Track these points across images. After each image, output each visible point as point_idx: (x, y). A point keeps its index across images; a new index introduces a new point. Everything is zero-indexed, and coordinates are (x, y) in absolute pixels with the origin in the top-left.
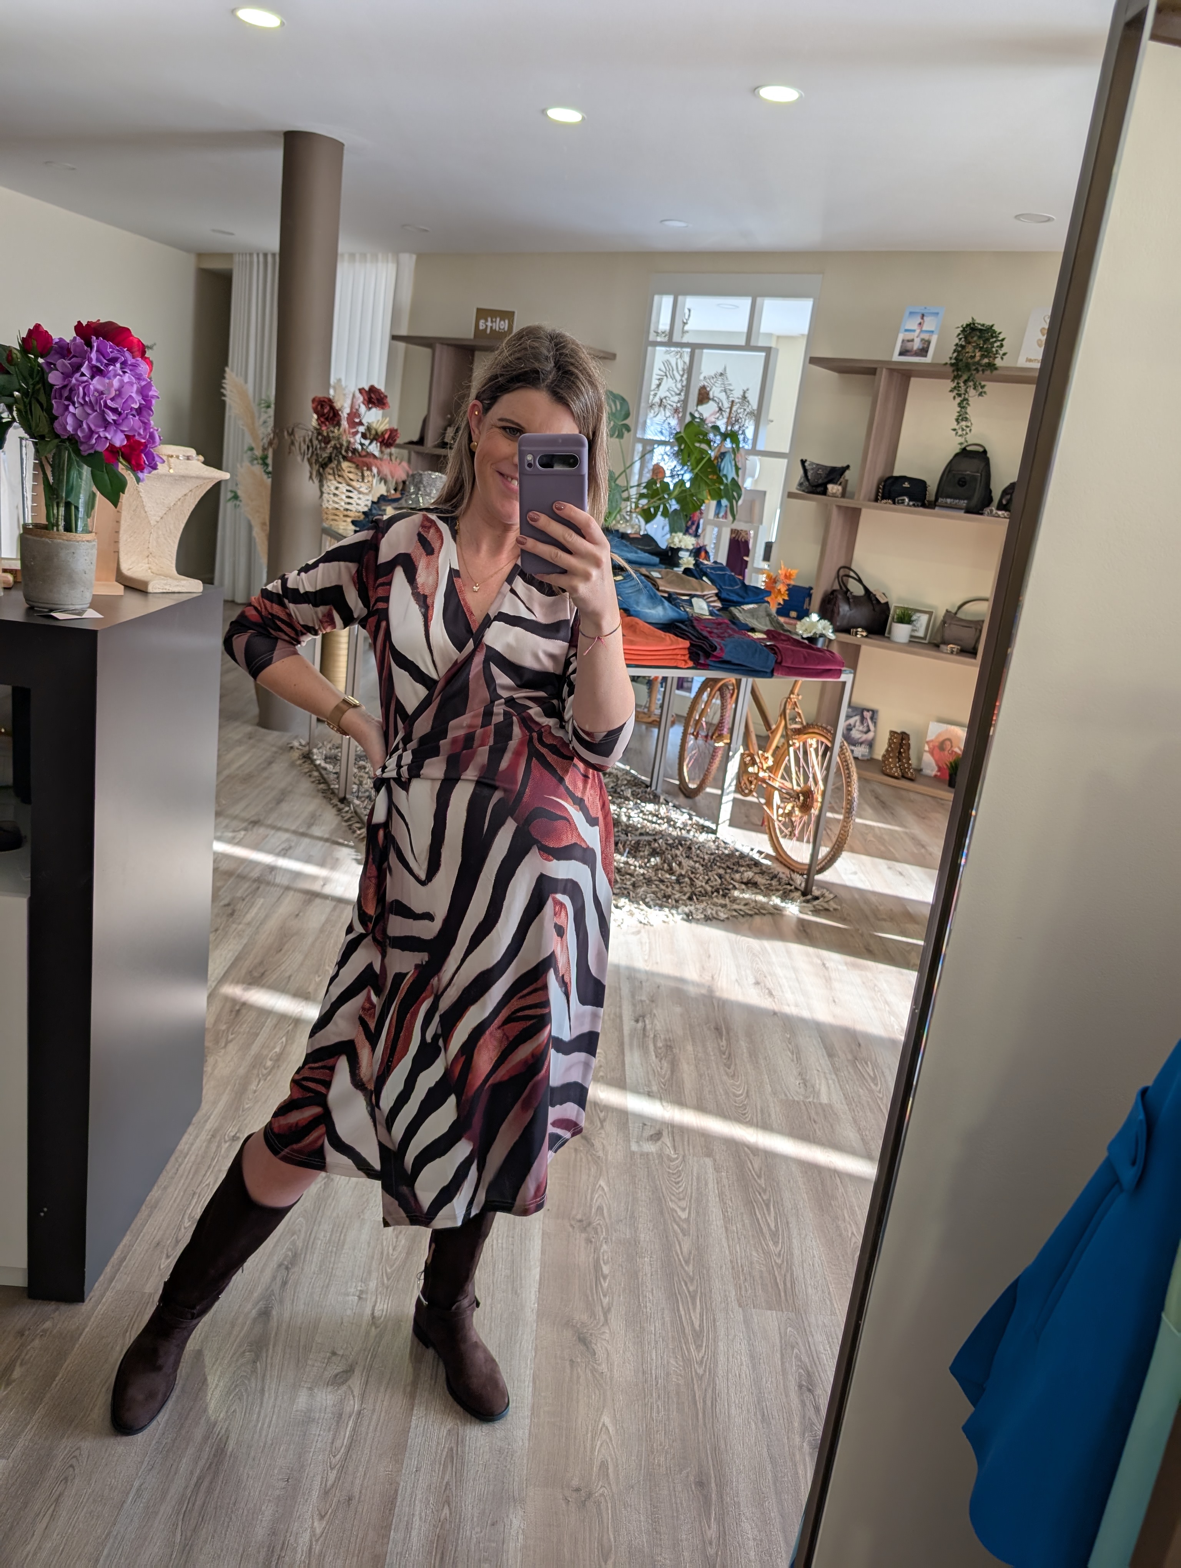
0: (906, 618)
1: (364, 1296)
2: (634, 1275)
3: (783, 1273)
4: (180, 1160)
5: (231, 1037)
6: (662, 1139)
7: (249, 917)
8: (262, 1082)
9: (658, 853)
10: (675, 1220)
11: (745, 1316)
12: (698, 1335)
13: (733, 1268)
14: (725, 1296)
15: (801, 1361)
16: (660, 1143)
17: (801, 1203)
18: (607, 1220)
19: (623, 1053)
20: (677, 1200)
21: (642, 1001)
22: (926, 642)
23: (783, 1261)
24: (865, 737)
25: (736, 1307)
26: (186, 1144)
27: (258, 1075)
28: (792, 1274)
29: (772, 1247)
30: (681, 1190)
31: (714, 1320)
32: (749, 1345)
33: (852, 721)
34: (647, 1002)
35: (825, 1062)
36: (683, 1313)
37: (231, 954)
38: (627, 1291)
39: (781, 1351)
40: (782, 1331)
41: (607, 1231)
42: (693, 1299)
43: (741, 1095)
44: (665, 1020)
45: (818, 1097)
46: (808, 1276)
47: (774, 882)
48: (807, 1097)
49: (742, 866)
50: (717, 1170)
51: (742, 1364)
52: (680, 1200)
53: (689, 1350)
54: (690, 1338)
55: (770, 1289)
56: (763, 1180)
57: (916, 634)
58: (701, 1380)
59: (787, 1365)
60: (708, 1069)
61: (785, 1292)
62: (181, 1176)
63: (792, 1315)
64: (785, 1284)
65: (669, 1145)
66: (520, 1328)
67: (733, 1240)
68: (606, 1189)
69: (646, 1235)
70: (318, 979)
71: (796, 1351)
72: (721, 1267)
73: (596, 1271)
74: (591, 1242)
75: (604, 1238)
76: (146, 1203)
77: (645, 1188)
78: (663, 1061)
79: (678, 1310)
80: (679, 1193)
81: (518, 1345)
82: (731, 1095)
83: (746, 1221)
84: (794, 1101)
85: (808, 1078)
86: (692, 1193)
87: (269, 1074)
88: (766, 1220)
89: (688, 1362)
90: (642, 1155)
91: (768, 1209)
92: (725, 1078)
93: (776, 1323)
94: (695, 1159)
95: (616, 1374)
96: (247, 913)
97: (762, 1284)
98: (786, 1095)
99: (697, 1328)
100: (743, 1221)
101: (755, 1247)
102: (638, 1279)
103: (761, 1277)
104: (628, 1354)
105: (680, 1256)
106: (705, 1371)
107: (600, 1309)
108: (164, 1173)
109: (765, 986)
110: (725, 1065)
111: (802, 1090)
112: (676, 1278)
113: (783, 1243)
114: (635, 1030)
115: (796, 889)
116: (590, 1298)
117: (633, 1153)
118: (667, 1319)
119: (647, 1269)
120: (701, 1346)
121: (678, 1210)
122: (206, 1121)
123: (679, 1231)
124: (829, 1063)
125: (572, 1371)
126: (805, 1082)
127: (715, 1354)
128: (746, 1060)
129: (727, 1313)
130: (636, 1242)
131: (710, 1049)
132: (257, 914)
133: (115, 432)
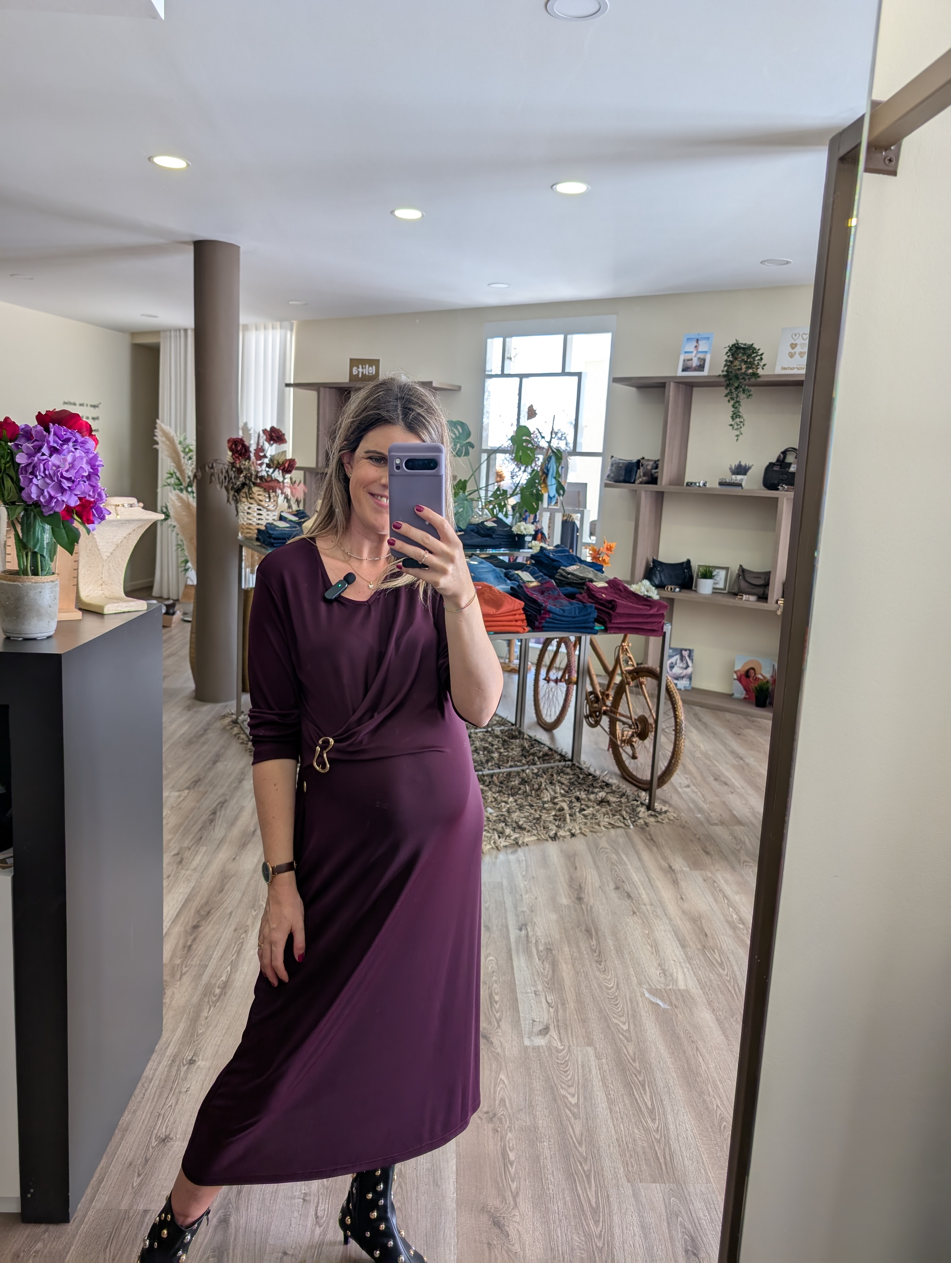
0: (708, 575)
1: (308, 1198)
2: (536, 1159)
3: (662, 1147)
4: (146, 1085)
5: (185, 970)
6: (550, 1033)
7: (195, 863)
8: (212, 1008)
9: (526, 782)
10: (566, 1106)
11: (633, 1191)
12: (595, 1211)
13: (619, 1146)
14: (615, 1173)
15: (685, 1228)
16: (548, 1036)
17: (671, 1082)
18: (510, 1110)
19: (511, 959)
20: (566, 1087)
21: (523, 912)
22: (726, 592)
23: (661, 1136)
24: (685, 672)
25: (626, 1183)
26: (151, 1069)
27: (209, 1002)
28: (670, 1148)
29: (651, 1124)
30: (569, 1077)
31: (608, 1196)
32: (640, 1217)
33: (673, 660)
34: (528, 912)
35: (679, 952)
36: (580, 1192)
37: (182, 896)
38: (532, 1175)
39: (667, 1220)
40: (667, 1201)
41: (510, 1120)
42: (588, 1177)
43: (613, 987)
44: (544, 927)
45: (677, 984)
46: (683, 1149)
47: (624, 800)
48: (667, 985)
49: (596, 788)
50: (598, 1057)
51: (635, 1235)
52: (569, 1086)
53: (588, 1225)
54: (589, 1214)
55: (653, 1164)
56: (637, 1063)
57: (717, 586)
58: (601, 1253)
59: (674, 1232)
60: (583, 966)
61: (666, 1165)
62: (148, 1100)
63: (673, 1185)
64: (665, 1158)
65: (556, 1038)
66: (443, 1217)
67: (617, 1119)
68: (506, 1081)
69: (543, 1122)
70: (254, 913)
71: (680, 1219)
72: (609, 1146)
73: (504, 1159)
74: (497, 1131)
75: (508, 1127)
76: (119, 1127)
77: (539, 1079)
78: (545, 963)
79: (577, 1189)
80: (568, 1081)
81: (442, 1233)
82: (604, 988)
83: (627, 1102)
84: (657, 989)
85: (666, 968)
86: (578, 1080)
87: (218, 1000)
88: (644, 1100)
89: (588, 1236)
90: (534, 1048)
91: (644, 1090)
92: (597, 973)
93: (661, 1195)
94: (579, 1048)
95: (528, 1253)
96: (193, 860)
97: (645, 1160)
98: (650, 985)
99: (594, 1205)
100: (624, 1101)
101: (636, 1125)
102: (540, 1162)
103: (644, 1153)
104: (537, 1234)
105: (574, 1139)
106: (604, 1244)
107: (510, 1194)
108: (133, 1098)
109: (624, 890)
110: (597, 961)
111: (662, 979)
112: (572, 1160)
113: (659, 1119)
114: (520, 937)
115: (642, 804)
116: (501, 1185)
117: (526, 1048)
118: (568, 1199)
119: (547, 1152)
120: (599, 1221)
121: (569, 1096)
122: (167, 1048)
123: (571, 1115)
124: (682, 953)
125: (490, 1253)
126: (664, 972)
127: (611, 1228)
128: (613, 956)
129: (618, 1189)
130: (536, 1128)
131: (583, 949)
132: (201, 860)
133: (70, 496)
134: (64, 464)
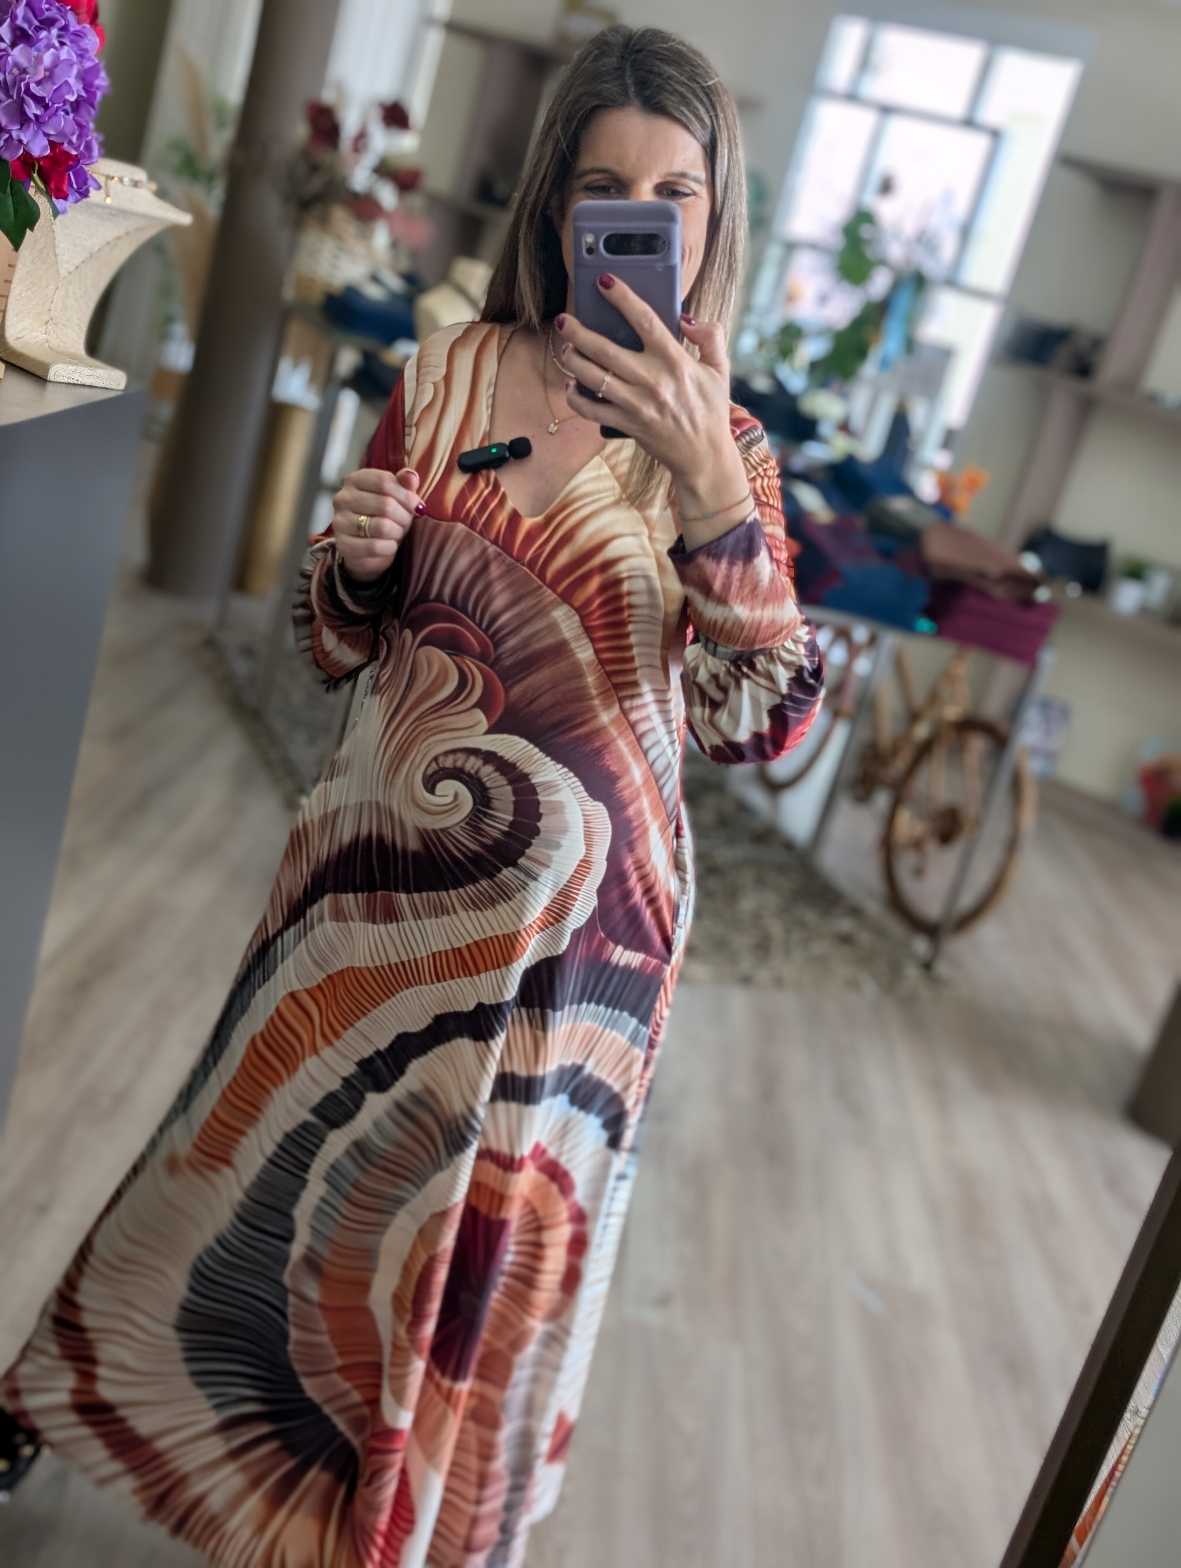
133: (36, 134)
134: (36, 68)
